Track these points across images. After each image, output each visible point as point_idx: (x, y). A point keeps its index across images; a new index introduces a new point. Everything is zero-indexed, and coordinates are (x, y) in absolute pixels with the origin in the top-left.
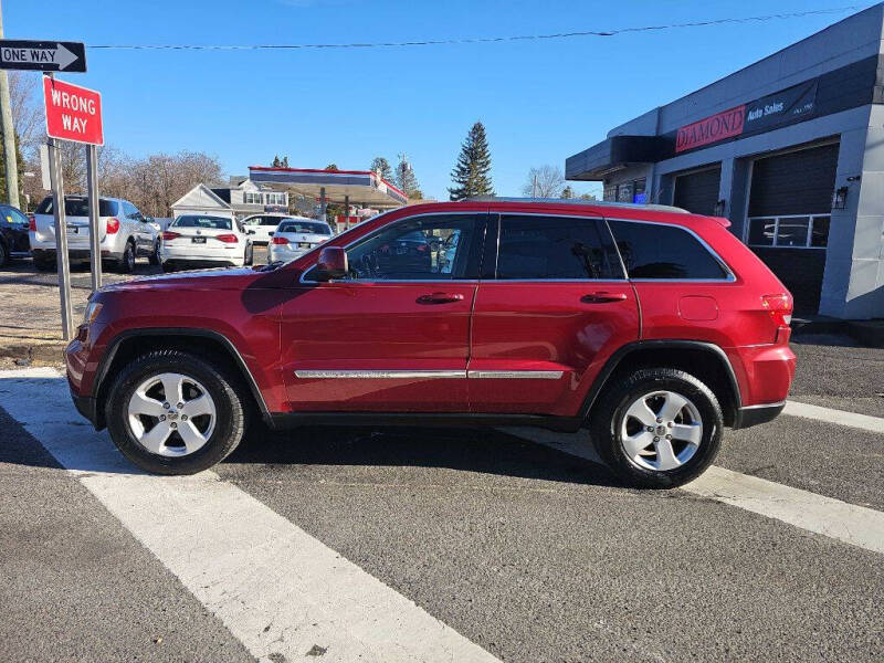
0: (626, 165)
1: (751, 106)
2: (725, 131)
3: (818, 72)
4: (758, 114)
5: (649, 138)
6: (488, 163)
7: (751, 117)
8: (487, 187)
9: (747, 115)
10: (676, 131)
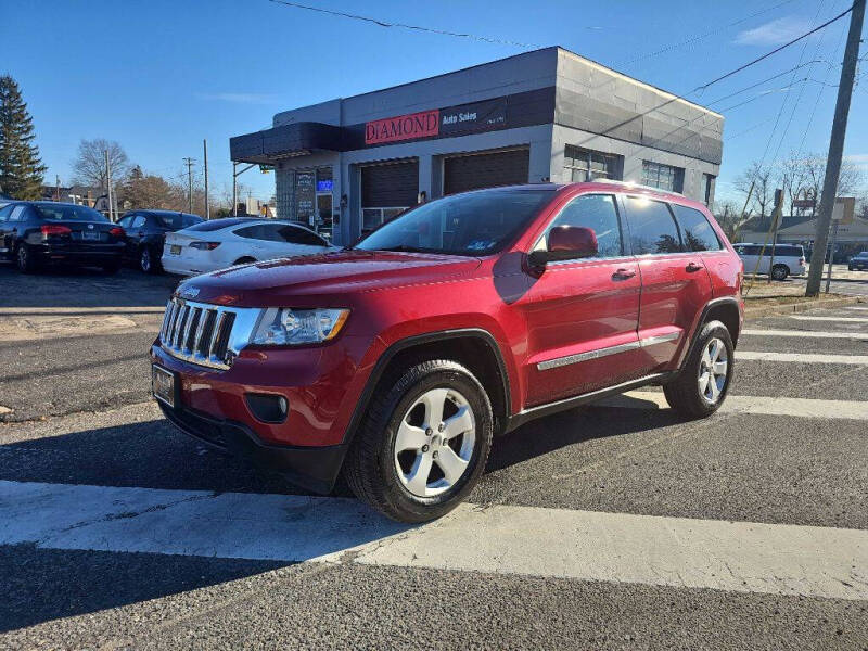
0: (311, 151)
1: (446, 112)
2: (419, 130)
3: (507, 92)
4: (453, 119)
5: (334, 127)
6: (29, 129)
7: (445, 121)
8: (33, 158)
9: (441, 119)
10: (364, 124)
